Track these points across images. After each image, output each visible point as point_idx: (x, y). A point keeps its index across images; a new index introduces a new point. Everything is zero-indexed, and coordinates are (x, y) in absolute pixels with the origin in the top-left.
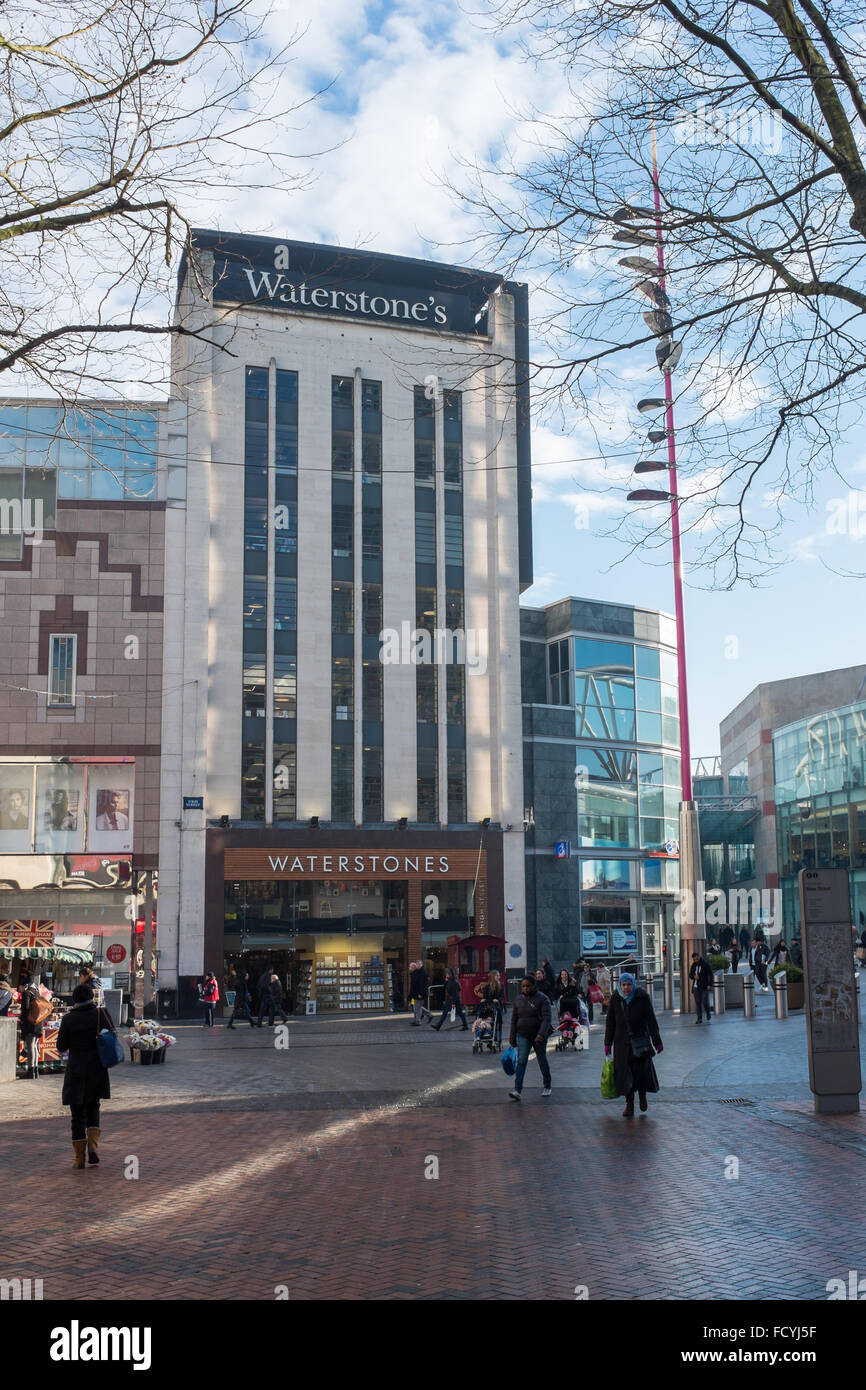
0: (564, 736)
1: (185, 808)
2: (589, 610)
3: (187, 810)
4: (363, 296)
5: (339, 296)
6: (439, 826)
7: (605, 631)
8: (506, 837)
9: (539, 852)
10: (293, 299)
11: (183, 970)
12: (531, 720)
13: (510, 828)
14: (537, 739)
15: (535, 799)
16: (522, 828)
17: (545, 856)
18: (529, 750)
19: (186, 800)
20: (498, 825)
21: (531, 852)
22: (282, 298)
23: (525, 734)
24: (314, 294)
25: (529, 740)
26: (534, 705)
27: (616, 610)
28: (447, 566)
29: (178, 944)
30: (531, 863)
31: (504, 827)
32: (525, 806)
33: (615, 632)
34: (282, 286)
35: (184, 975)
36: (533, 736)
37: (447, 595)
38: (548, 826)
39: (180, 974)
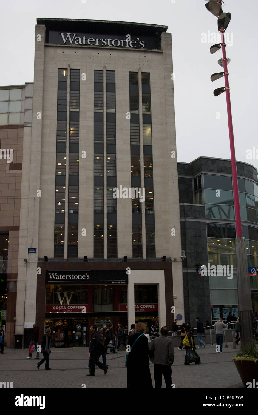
0: (200, 218)
1: (29, 253)
2: (210, 162)
3: (30, 254)
4: (109, 40)
5: (99, 40)
6: (142, 260)
7: (218, 171)
8: (173, 264)
9: (189, 271)
10: (80, 43)
11: (26, 326)
12: (184, 211)
13: (175, 260)
14: (187, 220)
15: (187, 246)
16: (180, 260)
17: (192, 272)
18: (183, 224)
19: (29, 249)
20: (170, 259)
21: (185, 271)
22: (76, 42)
23: (181, 217)
24: (89, 40)
25: (183, 220)
26: (185, 204)
27: (222, 162)
28: (144, 145)
29: (24, 314)
30: (185, 276)
31: (172, 259)
32: (182, 250)
33: (222, 171)
34: (76, 38)
35: (26, 328)
36: (185, 218)
37: (144, 158)
38: (194, 259)
39: (25, 328)
